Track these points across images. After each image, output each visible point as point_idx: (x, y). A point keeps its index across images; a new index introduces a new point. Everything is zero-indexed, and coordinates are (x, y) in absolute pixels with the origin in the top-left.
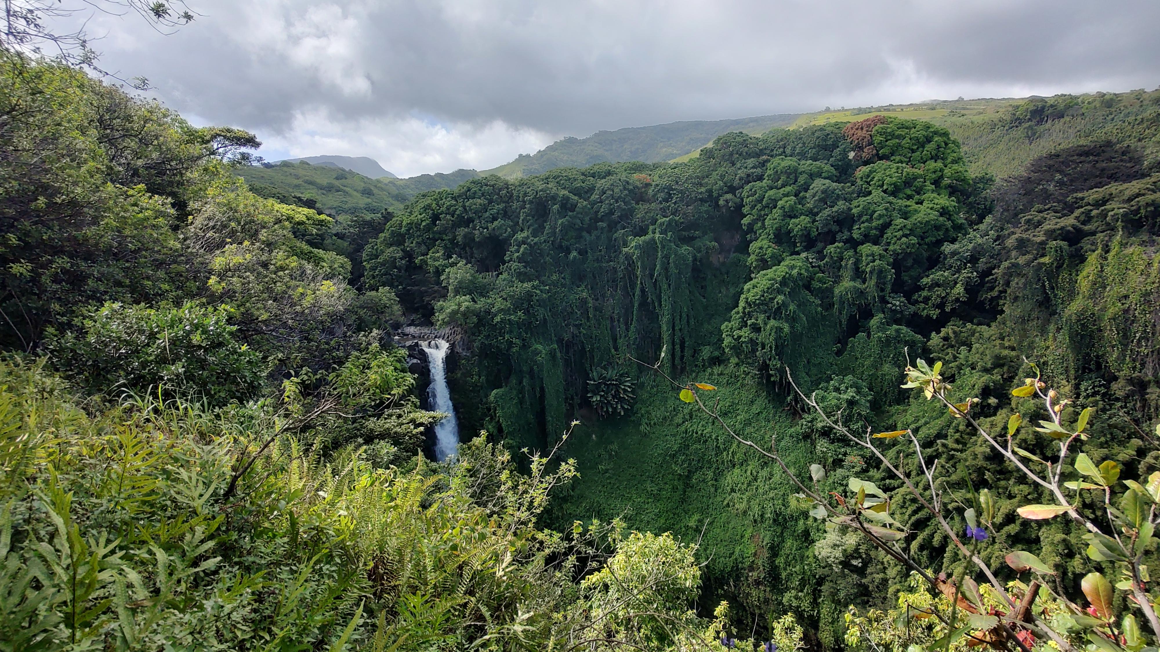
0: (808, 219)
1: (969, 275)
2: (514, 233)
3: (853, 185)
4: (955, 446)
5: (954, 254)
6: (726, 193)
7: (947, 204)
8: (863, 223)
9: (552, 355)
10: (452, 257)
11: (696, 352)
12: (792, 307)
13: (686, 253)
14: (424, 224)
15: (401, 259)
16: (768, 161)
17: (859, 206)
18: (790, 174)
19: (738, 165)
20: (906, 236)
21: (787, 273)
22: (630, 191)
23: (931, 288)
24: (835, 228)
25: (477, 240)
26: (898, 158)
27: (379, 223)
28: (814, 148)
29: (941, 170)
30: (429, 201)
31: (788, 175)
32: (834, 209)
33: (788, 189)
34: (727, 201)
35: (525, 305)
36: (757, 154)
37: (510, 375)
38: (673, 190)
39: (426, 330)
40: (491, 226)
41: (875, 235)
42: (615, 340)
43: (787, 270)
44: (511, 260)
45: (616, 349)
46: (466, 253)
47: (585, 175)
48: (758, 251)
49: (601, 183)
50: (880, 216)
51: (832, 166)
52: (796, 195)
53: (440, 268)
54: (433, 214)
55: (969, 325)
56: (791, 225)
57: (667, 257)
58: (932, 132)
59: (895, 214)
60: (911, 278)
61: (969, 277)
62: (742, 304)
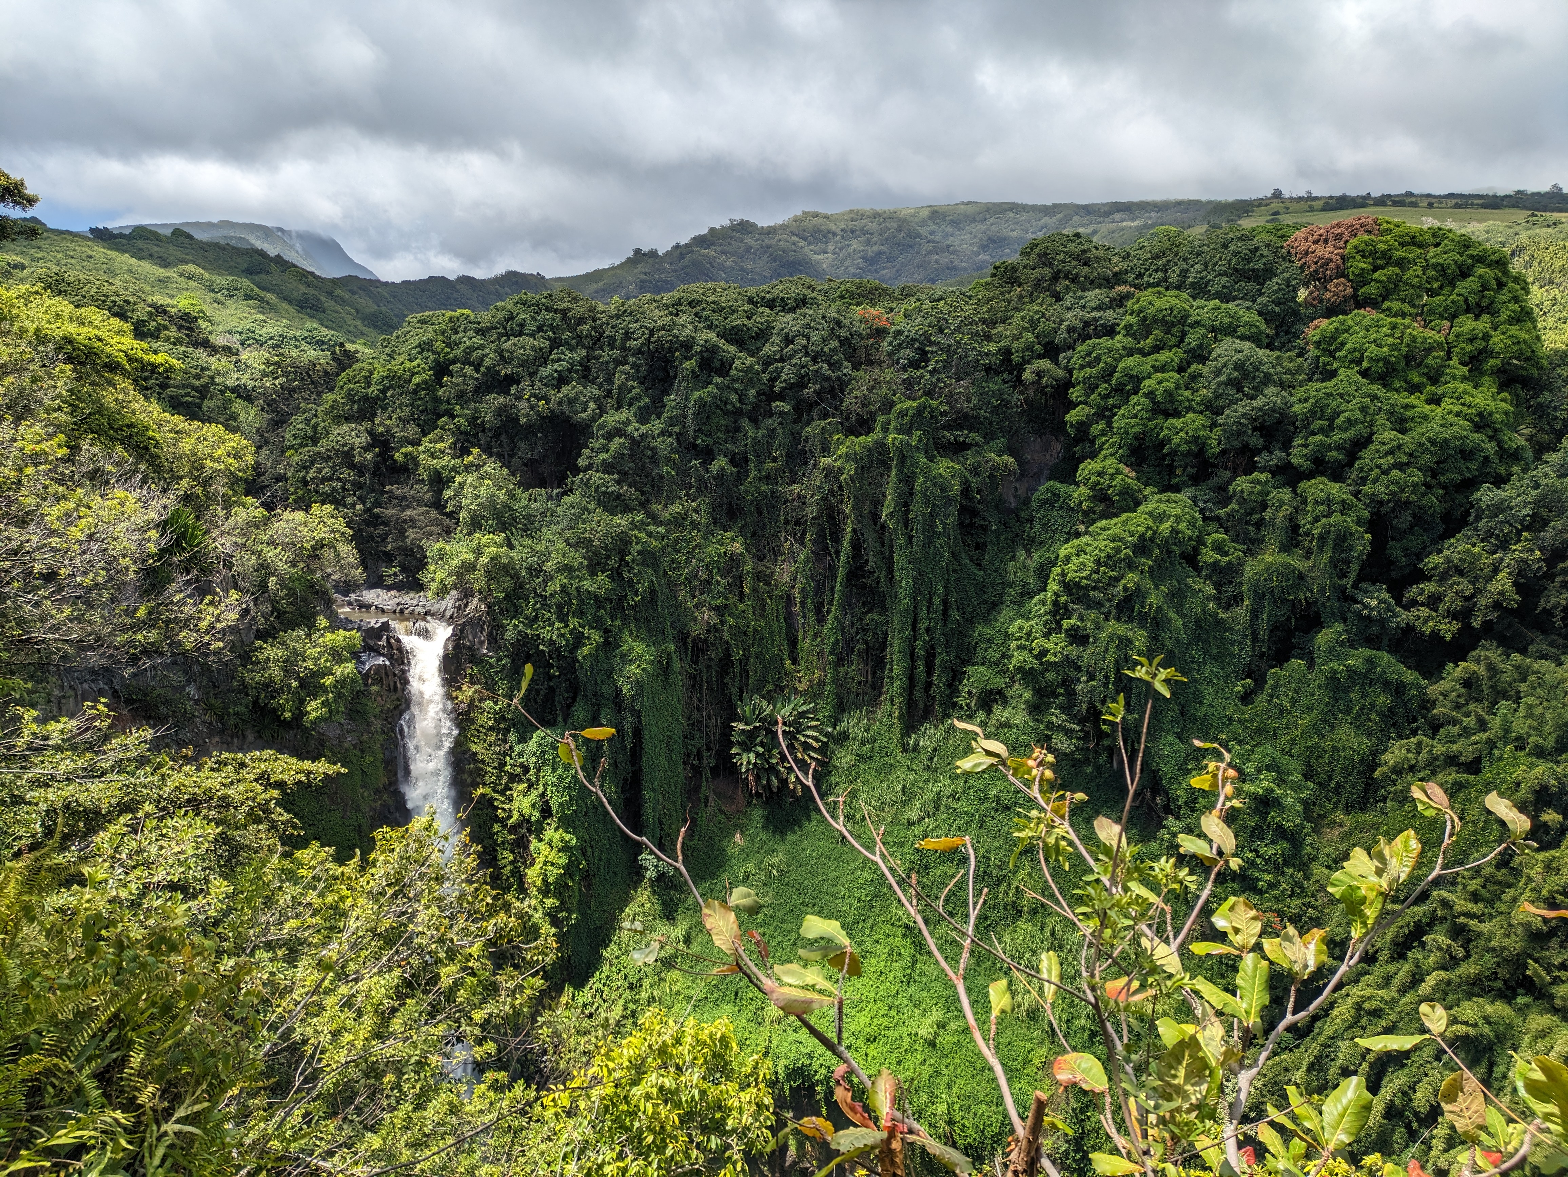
0: (1201, 420)
1: (1526, 555)
2: (602, 410)
3: (1299, 355)
4: (1470, 907)
5: (1499, 508)
6: (1040, 356)
7: (1492, 405)
8: (1314, 434)
9: (664, 668)
10: (469, 453)
11: (956, 676)
12: (1154, 599)
13: (947, 475)
14: (416, 380)
15: (366, 449)
16: (1128, 296)
17: (1306, 400)
18: (1173, 325)
19: (1069, 300)
20: (1401, 466)
21: (1149, 528)
22: (843, 341)
23: (1443, 578)
24: (1255, 441)
25: (523, 421)
26: (1396, 305)
27: (326, 373)
28: (1225, 274)
29: (1486, 337)
30: (431, 335)
31: (1168, 326)
32: (1257, 403)
33: (1164, 356)
34: (1039, 374)
35: (613, 563)
36: (1108, 280)
37: (574, 699)
38: (931, 343)
39: (409, 599)
40: (556, 396)
41: (1337, 461)
42: (793, 643)
43: (1150, 522)
44: (590, 467)
45: (794, 662)
46: (501, 445)
47: (755, 304)
48: (1094, 479)
49: (786, 322)
50: (1350, 422)
51: (1260, 313)
52: (1181, 370)
53: (445, 474)
54: (436, 361)
55: (1517, 657)
56: (1166, 432)
57: (907, 480)
58: (1472, 257)
59: (1381, 419)
60: (1406, 552)
61: (1525, 561)
62: (1053, 586)
